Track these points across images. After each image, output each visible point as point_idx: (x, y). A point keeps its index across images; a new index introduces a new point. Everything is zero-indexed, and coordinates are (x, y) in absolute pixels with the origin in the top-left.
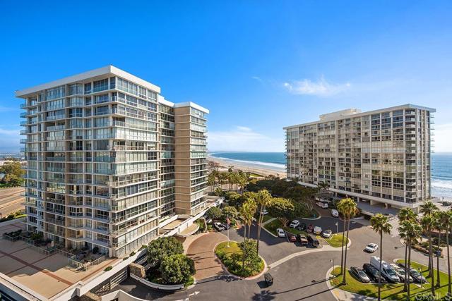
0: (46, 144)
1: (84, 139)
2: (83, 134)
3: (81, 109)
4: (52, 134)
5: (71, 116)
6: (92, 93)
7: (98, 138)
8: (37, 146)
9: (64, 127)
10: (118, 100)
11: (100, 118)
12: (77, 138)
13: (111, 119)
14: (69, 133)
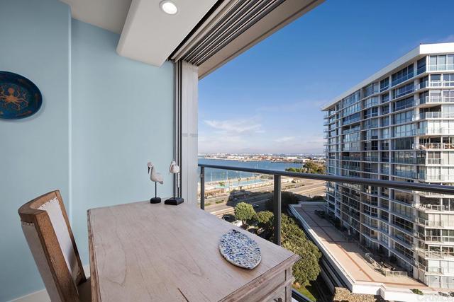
0: (343, 145)
1: (379, 139)
2: (379, 134)
3: (377, 108)
4: (347, 137)
5: (365, 118)
6: (390, 87)
7: (398, 136)
8: (335, 147)
9: (359, 128)
10: (430, 85)
11: (401, 113)
12: (373, 137)
13: (418, 111)
14: (364, 133)
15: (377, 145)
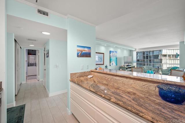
15: (148, 57)
